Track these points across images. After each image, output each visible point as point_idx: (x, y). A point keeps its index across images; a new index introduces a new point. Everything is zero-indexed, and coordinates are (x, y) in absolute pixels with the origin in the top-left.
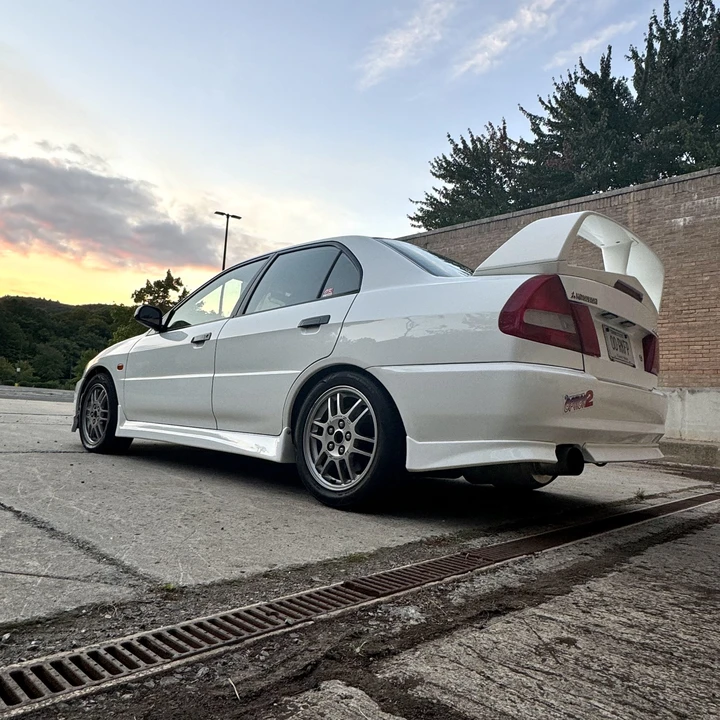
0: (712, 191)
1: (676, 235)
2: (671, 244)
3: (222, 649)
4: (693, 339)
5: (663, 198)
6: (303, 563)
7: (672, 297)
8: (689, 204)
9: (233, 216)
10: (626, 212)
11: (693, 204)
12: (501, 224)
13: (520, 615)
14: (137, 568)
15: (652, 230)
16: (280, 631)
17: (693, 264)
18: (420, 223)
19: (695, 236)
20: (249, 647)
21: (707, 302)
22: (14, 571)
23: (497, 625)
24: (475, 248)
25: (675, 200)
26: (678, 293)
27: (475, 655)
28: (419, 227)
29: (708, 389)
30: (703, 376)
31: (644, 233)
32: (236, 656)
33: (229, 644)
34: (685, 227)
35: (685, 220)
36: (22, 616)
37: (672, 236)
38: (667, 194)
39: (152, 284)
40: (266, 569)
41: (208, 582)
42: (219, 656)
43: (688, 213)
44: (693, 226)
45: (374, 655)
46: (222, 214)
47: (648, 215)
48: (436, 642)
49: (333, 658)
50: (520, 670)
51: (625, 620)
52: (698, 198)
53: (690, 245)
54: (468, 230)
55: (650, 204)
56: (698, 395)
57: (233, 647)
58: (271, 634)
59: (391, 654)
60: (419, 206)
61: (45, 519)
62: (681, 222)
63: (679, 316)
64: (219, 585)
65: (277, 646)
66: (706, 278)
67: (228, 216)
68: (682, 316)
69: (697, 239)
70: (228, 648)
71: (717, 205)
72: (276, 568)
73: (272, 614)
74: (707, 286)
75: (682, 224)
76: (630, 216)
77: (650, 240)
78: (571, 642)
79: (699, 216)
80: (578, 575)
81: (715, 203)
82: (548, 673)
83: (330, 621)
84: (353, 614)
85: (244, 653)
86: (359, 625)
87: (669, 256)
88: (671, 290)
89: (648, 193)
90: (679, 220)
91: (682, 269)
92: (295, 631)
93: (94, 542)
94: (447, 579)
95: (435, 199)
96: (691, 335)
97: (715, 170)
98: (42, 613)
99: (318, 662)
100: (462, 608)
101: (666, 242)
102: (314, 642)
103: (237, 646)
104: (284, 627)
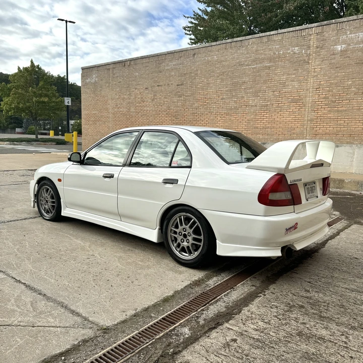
0: (358, 29)
1: (336, 56)
2: (333, 61)
3: (129, 356)
4: (340, 117)
5: (330, 32)
6: (147, 306)
7: (331, 93)
8: (344, 36)
9: (70, 22)
10: (310, 40)
11: (347, 37)
12: (239, 44)
13: (222, 328)
14: (88, 317)
15: (323, 52)
16: (145, 345)
17: (344, 74)
18: (191, 32)
19: (346, 57)
20: (137, 353)
21: (349, 96)
22: (47, 325)
23: (214, 334)
24: (222, 59)
25: (337, 34)
26: (334, 91)
27: (205, 350)
28: (190, 35)
29: (345, 145)
30: (344, 138)
31: (318, 54)
32: (134, 358)
33: (131, 354)
34: (341, 51)
35: (342, 47)
36: (63, 349)
37: (333, 56)
38: (333, 30)
39: (22, 68)
40: (134, 312)
41: (116, 323)
42: (129, 358)
43: (344, 42)
44: (345, 51)
45: (175, 354)
46: (63, 20)
47: (322, 42)
48: (193, 345)
49: (163, 356)
50: (217, 355)
51: (255, 327)
52: (350, 34)
53: (343, 62)
54: (219, 47)
55: (323, 36)
56: (340, 148)
57: (132, 355)
58: (143, 347)
59: (180, 352)
60: (190, 20)
61: (39, 288)
62: (339, 48)
63: (333, 104)
64: (120, 323)
65: (145, 352)
66: (350, 83)
67: (66, 21)
68: (336, 104)
69: (347, 59)
70: (131, 355)
71: (360, 38)
72: (138, 311)
73: (141, 337)
74: (350, 87)
75: (339, 49)
76: (311, 43)
77: (322, 58)
78: (235, 340)
79: (349, 45)
80: (246, 301)
81: (359, 37)
82: (225, 356)
83: (160, 338)
84: (167, 333)
85: (136, 356)
86: (169, 339)
87: (331, 68)
88: (331, 88)
89: (323, 29)
90: (338, 46)
91: (338, 77)
92: (149, 345)
93: (66, 303)
94: (199, 310)
95: (200, 16)
96: (339, 115)
97: (360, 16)
98: (69, 347)
99: (159, 359)
100: (203, 326)
101: (331, 59)
102: (156, 349)
103: (133, 354)
104: (146, 344)
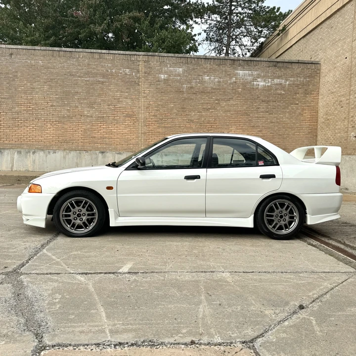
0: (175, 65)
1: (161, 83)
2: (158, 87)
5: (155, 63)
7: (158, 112)
8: (166, 68)
10: (138, 65)
11: (168, 69)
12: (68, 54)
15: (150, 78)
17: (167, 98)
19: (168, 85)
21: (172, 116)
24: (50, 65)
25: (160, 65)
26: (161, 110)
31: (146, 78)
35: (164, 76)
37: (159, 83)
38: (157, 61)
43: (166, 73)
44: (167, 80)
47: (149, 69)
52: (170, 67)
53: (166, 88)
55: (150, 64)
62: (162, 76)
63: (161, 121)
66: (172, 105)
68: (163, 121)
74: (172, 109)
75: (163, 78)
76: (140, 68)
77: (150, 82)
79: (170, 76)
81: (176, 71)
87: (158, 92)
88: (158, 108)
89: (149, 58)
90: (162, 75)
91: (163, 100)
96: (166, 130)
101: (157, 85)
